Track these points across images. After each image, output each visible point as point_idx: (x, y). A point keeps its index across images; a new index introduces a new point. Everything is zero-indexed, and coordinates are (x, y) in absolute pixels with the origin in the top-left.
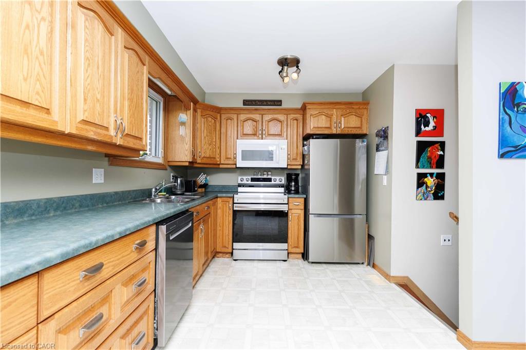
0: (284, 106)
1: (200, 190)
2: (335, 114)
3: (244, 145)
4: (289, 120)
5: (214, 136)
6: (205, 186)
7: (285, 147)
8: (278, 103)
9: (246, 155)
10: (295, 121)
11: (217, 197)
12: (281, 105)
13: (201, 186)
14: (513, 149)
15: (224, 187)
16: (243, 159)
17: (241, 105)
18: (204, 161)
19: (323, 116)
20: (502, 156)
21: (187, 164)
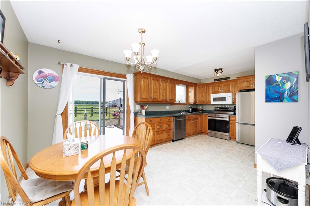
0: (231, 79)
1: (200, 112)
2: (252, 80)
3: (214, 96)
4: (233, 84)
5: (203, 93)
6: (202, 110)
7: (231, 95)
8: (229, 78)
9: (215, 99)
10: (236, 84)
11: (203, 114)
12: (229, 79)
13: (201, 110)
14: (271, 99)
15: (210, 111)
16: (214, 101)
17: (213, 81)
18: (199, 102)
19: (246, 82)
20: (266, 102)
21: (193, 103)
